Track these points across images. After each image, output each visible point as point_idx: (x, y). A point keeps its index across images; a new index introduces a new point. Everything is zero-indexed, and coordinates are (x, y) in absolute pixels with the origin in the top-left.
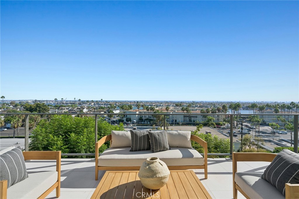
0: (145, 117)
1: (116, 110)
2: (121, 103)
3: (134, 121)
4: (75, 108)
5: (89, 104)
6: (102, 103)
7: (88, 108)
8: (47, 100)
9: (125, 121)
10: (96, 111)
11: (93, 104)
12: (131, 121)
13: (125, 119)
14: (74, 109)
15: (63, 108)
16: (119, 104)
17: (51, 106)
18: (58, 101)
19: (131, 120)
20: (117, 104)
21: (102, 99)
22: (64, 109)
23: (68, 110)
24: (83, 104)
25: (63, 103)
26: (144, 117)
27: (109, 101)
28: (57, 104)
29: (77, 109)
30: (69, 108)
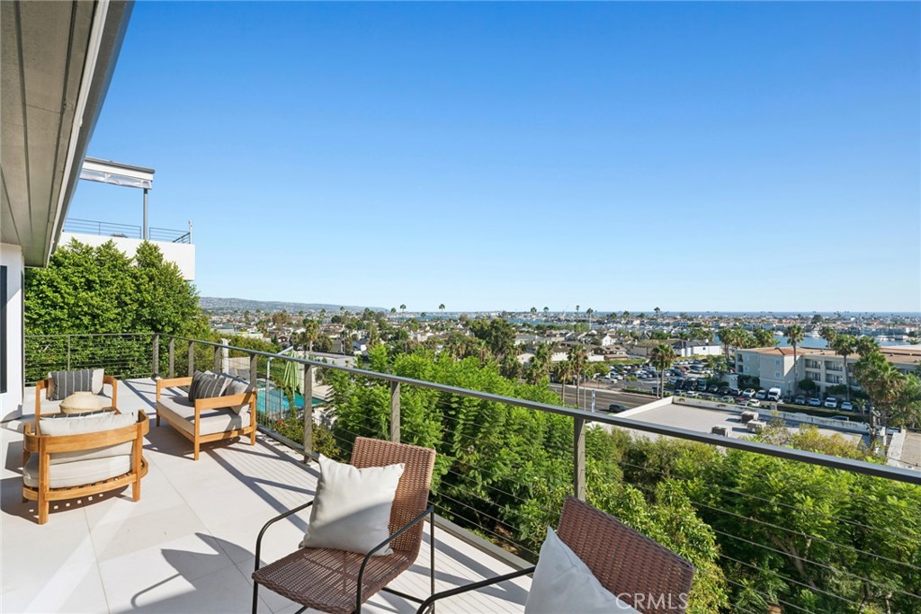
0: (828, 381)
1: (707, 345)
2: (736, 320)
3: (772, 390)
4: (582, 333)
5: (627, 323)
6: (667, 321)
7: (618, 334)
8: (525, 313)
9: (733, 386)
10: (636, 343)
11: (638, 322)
12: (757, 390)
13: (732, 380)
14: (579, 337)
15: (554, 332)
16: (731, 324)
17: (529, 326)
18: (550, 313)
19: (761, 386)
20: (722, 325)
21: (657, 309)
22: (555, 336)
23: (563, 339)
24: (609, 323)
25: (559, 320)
26: (823, 377)
27: (692, 314)
28: (546, 321)
29: (586, 335)
30: (566, 333)
